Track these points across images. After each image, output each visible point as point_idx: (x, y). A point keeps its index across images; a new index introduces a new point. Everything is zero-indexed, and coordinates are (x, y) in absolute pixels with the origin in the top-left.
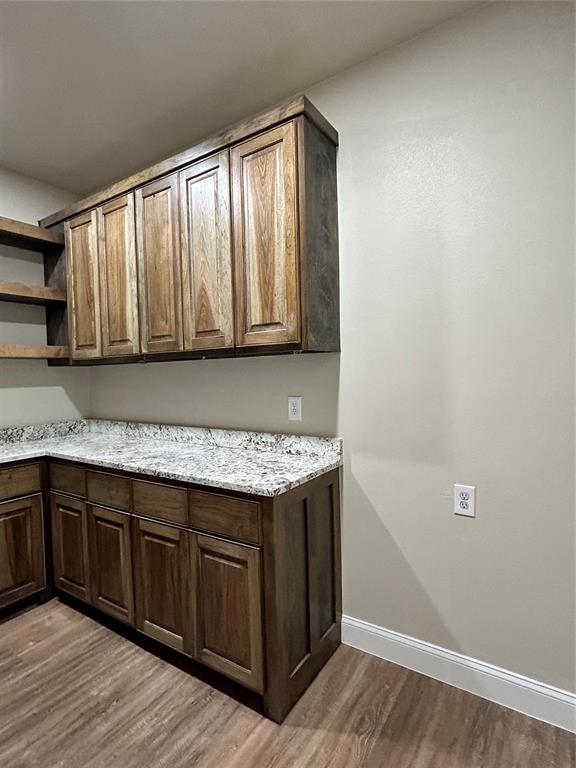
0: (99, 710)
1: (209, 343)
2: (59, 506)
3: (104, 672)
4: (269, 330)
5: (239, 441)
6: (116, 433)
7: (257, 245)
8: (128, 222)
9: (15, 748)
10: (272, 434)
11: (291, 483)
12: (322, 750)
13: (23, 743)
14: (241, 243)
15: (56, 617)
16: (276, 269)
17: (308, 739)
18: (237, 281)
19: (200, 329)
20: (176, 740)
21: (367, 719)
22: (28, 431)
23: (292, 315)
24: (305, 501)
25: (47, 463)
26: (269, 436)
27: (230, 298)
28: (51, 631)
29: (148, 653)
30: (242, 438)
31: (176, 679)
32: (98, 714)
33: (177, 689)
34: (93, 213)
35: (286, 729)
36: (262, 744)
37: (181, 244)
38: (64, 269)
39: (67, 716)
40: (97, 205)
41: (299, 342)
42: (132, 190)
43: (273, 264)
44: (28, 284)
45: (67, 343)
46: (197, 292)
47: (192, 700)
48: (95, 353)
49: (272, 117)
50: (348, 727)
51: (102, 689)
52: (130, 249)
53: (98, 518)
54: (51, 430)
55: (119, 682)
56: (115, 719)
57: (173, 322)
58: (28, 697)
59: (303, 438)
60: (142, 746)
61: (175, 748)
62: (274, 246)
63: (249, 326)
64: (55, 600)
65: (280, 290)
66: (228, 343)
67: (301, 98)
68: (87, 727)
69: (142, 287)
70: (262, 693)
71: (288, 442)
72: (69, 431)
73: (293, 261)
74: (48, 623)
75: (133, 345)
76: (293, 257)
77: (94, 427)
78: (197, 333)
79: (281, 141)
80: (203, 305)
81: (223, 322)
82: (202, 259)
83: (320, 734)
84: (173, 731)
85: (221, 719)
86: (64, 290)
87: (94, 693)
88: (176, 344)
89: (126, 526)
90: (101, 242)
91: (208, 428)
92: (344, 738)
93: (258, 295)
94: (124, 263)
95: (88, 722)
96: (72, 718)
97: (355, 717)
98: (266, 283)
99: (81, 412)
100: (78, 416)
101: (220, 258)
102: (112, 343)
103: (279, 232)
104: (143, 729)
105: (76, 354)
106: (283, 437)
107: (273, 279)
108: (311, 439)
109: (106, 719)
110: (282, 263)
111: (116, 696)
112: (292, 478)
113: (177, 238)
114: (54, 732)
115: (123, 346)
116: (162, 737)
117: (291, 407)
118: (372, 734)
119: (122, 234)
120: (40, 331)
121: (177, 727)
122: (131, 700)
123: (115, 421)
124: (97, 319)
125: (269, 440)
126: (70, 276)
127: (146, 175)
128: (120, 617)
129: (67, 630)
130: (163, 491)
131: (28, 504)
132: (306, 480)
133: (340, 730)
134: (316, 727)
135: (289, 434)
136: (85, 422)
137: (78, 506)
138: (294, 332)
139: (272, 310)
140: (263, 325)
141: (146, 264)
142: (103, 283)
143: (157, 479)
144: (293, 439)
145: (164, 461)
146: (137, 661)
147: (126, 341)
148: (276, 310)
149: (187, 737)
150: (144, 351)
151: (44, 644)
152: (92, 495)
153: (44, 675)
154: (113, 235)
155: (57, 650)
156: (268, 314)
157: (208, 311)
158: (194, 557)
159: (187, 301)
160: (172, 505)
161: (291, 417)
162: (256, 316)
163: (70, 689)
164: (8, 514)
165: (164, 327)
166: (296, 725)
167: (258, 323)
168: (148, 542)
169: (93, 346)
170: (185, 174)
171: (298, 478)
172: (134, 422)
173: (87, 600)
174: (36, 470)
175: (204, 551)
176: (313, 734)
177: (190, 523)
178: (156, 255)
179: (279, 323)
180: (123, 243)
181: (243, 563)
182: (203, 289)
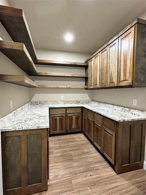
0: (84, 153)
1: (112, 85)
2: (84, 116)
3: (87, 148)
4: (125, 82)
5: (120, 109)
6: (96, 104)
7: (123, 60)
8: (99, 59)
9: (72, 152)
10: (128, 108)
11: (125, 120)
12: (126, 185)
13: (73, 152)
14: (120, 61)
15: (82, 136)
16: (127, 66)
17: (123, 181)
18: (118, 70)
19: (110, 82)
20: (95, 165)
21: (142, 187)
22: (81, 102)
23: (130, 78)
24: (131, 125)
25: (82, 108)
26: (127, 108)
27: (117, 74)
28: (81, 138)
29: (95, 149)
30: (121, 108)
31: (99, 155)
32: (84, 154)
33: (98, 157)
34: (93, 58)
35: (118, 176)
36: (112, 175)
37: (108, 63)
38: (88, 70)
39: (79, 152)
40: (94, 56)
41: (132, 85)
42: (99, 52)
43: (127, 65)
44: (82, 74)
45: (88, 85)
46: (110, 73)
47: (100, 160)
48: (92, 87)
49: (129, 27)
50: (136, 185)
51: (86, 151)
52: (98, 65)
53: (89, 120)
54: (85, 102)
55: (89, 151)
56: (86, 156)
57: (105, 80)
58: (75, 146)
59: (136, 110)
60: (89, 162)
61: (95, 166)
62: (127, 60)
63: (121, 81)
64: (83, 134)
65: (128, 72)
66: (116, 85)
67: (137, 19)
68: (82, 155)
69: (100, 73)
70: (114, 165)
71: (132, 111)
72: (88, 103)
73: (132, 64)
74: (81, 137)
75: (98, 86)
76: (132, 63)
77: (93, 102)
78: (110, 83)
79: (131, 32)
80: (111, 76)
81: (115, 80)
82: (112, 66)
83: (127, 182)
84: (95, 163)
85: (105, 166)
86: (88, 75)
87: (84, 150)
88: (106, 85)
89: (93, 122)
90: (94, 64)
91: (114, 105)
92: (133, 186)
93: (123, 73)
94: (97, 68)
95: (82, 154)
96: (80, 152)
97: (139, 185)
98: (125, 70)
99: (90, 99)
100: (90, 100)
101: (115, 65)
102: (95, 85)
103: (129, 57)
104: (90, 160)
105: (89, 87)
106: (131, 109)
107: (127, 69)
108: (138, 111)
109: (85, 155)
110: (129, 65)
111: (87, 153)
112: (126, 119)
113: (107, 61)
114: (77, 153)
115: (96, 86)
116: (93, 163)
117: (134, 102)
118: (142, 191)
119: (97, 62)
120: (84, 83)
121: (96, 163)
122: (90, 154)
123: (96, 101)
124: (93, 80)
125: (127, 110)
126: (89, 72)
127: (102, 48)
128: (91, 140)
129: (83, 139)
130: (99, 117)
131: (79, 115)
132: (131, 120)
133: (133, 184)
134: (126, 180)
135: (132, 109)
136: (91, 101)
137: (86, 117)
138: (131, 83)
139: (126, 77)
140: (124, 80)
141: (101, 68)
142: (94, 73)
143: (98, 114)
144: (133, 110)
145: (101, 110)
146: (93, 149)
147: (97, 85)
148: (127, 77)
149: (97, 165)
150: (100, 87)
151: (79, 140)
152: (88, 115)
153: (78, 144)
154: (96, 62)
155: (81, 141)
156: (125, 78)
157: (112, 78)
158: (103, 131)
159: (108, 76)
160: (100, 119)
161: (134, 105)
162: (122, 79)
163: (81, 148)
164: (76, 116)
165: (104, 82)
166: (121, 177)
167: (122, 80)
168: (96, 126)
169: (92, 86)
170: (109, 46)
171: (128, 119)
172: (100, 102)
173: (87, 135)
174: (80, 109)
175: (105, 131)
176: (125, 181)
177: (103, 124)
178: (103, 66)
179: (127, 80)
180: (97, 64)
181: (112, 135)
182: (111, 73)
